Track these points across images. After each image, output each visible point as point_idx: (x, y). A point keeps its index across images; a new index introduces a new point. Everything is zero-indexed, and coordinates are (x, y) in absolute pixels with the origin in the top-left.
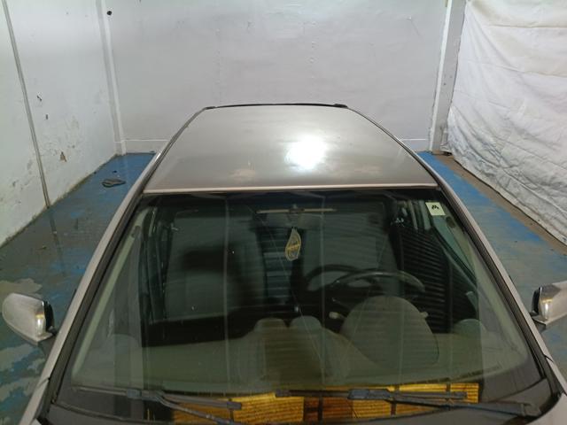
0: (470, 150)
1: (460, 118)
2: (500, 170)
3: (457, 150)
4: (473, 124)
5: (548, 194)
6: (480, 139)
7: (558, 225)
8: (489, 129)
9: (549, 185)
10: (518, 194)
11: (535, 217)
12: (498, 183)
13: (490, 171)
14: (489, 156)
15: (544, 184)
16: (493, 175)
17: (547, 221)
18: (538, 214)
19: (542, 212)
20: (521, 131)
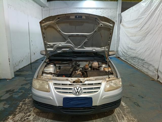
0: (123, 55)
1: (120, 49)
2: (127, 57)
3: (120, 56)
4: (123, 49)
5: (135, 60)
6: (124, 52)
7: (137, 65)
8: (125, 50)
9: (135, 58)
10: (130, 61)
11: (133, 65)
12: (127, 60)
13: (126, 58)
14: (125, 55)
15: (134, 58)
16: (126, 59)
17: (135, 65)
18: (134, 65)
19: (134, 64)
20: (130, 48)
